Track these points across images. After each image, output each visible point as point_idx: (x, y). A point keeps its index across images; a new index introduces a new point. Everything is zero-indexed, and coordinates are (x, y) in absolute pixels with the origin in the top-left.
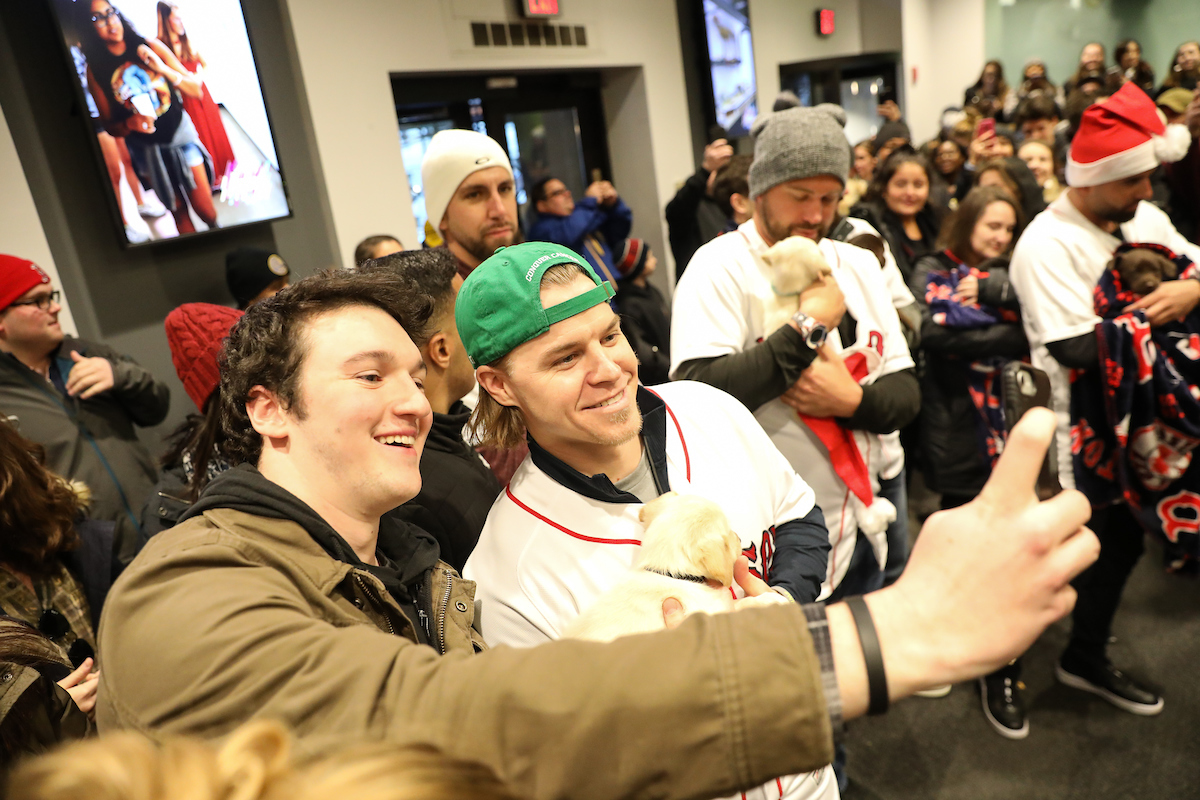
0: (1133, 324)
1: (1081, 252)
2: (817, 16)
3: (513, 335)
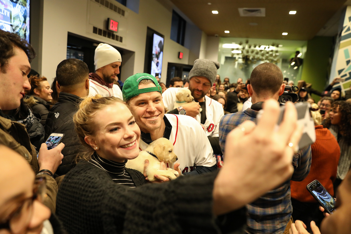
2: (179, 53)
3: (130, 95)
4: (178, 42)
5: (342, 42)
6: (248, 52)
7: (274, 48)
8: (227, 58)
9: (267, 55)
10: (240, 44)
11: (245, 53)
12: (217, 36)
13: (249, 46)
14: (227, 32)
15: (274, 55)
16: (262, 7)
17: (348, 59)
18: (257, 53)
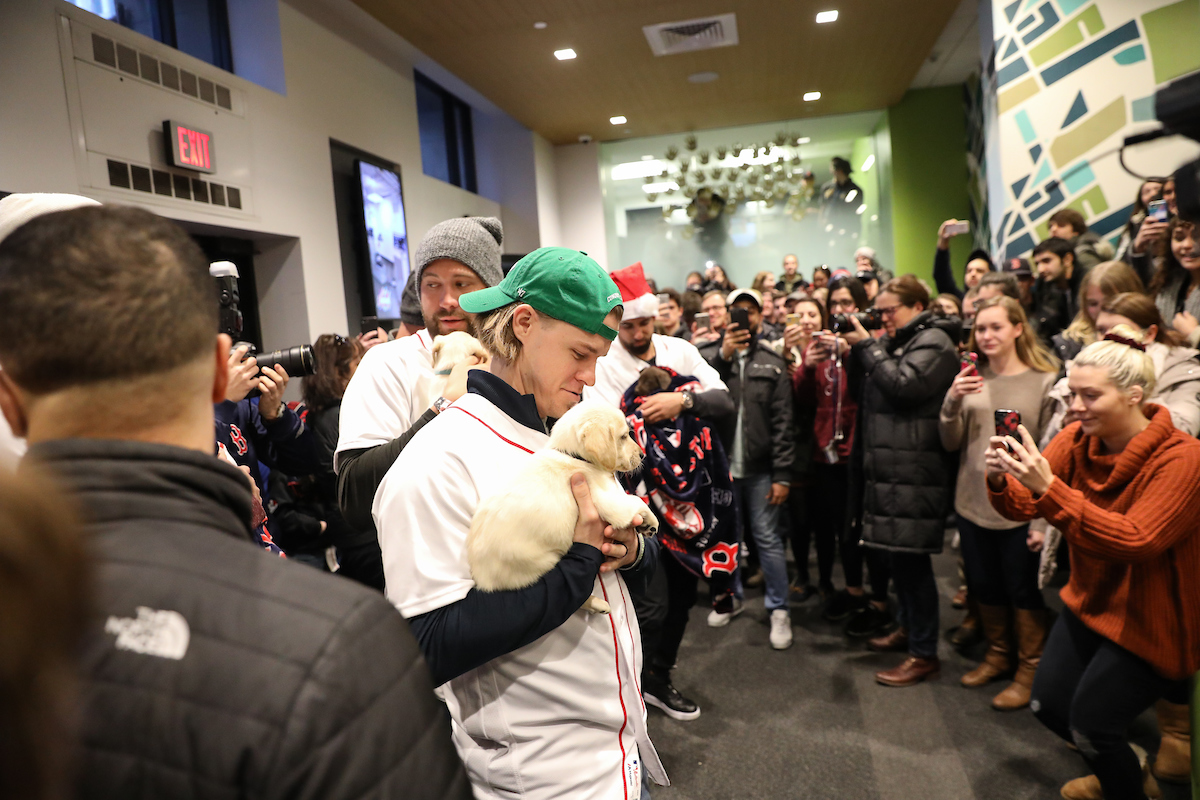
0: (634, 421)
1: (614, 371)
4: (454, 180)
5: (1001, 91)
6: (701, 177)
7: (786, 152)
8: (631, 214)
9: (767, 177)
10: (671, 156)
11: (693, 183)
12: (586, 142)
13: (700, 158)
14: (618, 120)
15: (789, 175)
16: (724, 11)
17: (1032, 144)
18: (733, 177)
